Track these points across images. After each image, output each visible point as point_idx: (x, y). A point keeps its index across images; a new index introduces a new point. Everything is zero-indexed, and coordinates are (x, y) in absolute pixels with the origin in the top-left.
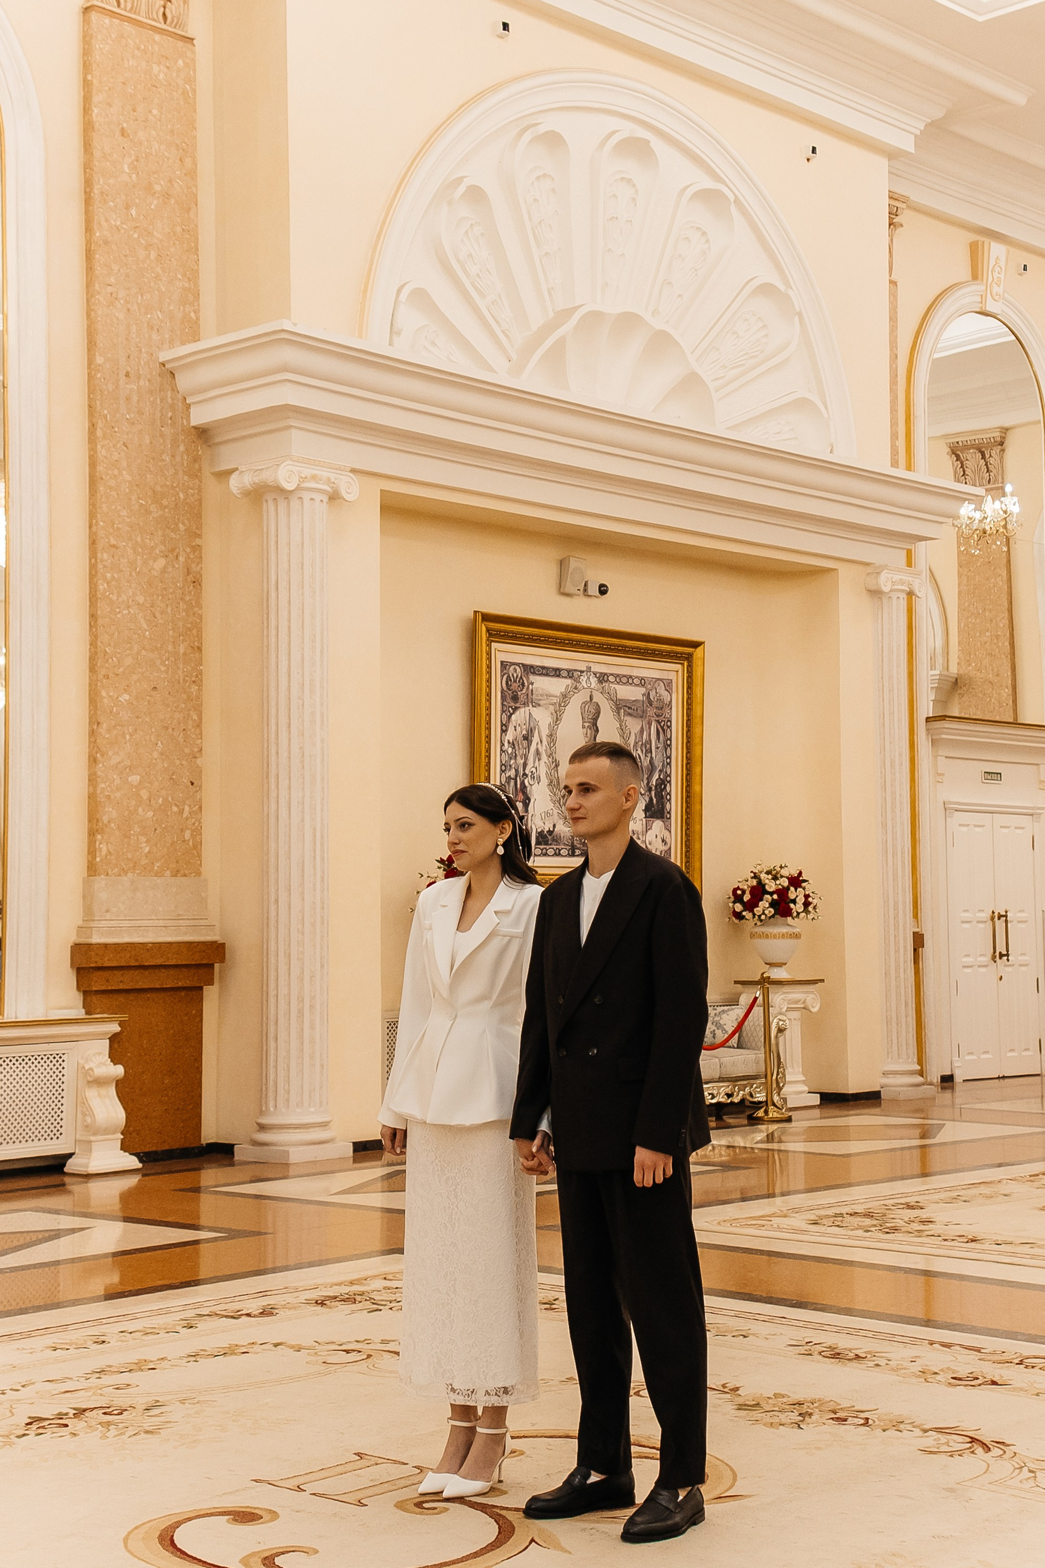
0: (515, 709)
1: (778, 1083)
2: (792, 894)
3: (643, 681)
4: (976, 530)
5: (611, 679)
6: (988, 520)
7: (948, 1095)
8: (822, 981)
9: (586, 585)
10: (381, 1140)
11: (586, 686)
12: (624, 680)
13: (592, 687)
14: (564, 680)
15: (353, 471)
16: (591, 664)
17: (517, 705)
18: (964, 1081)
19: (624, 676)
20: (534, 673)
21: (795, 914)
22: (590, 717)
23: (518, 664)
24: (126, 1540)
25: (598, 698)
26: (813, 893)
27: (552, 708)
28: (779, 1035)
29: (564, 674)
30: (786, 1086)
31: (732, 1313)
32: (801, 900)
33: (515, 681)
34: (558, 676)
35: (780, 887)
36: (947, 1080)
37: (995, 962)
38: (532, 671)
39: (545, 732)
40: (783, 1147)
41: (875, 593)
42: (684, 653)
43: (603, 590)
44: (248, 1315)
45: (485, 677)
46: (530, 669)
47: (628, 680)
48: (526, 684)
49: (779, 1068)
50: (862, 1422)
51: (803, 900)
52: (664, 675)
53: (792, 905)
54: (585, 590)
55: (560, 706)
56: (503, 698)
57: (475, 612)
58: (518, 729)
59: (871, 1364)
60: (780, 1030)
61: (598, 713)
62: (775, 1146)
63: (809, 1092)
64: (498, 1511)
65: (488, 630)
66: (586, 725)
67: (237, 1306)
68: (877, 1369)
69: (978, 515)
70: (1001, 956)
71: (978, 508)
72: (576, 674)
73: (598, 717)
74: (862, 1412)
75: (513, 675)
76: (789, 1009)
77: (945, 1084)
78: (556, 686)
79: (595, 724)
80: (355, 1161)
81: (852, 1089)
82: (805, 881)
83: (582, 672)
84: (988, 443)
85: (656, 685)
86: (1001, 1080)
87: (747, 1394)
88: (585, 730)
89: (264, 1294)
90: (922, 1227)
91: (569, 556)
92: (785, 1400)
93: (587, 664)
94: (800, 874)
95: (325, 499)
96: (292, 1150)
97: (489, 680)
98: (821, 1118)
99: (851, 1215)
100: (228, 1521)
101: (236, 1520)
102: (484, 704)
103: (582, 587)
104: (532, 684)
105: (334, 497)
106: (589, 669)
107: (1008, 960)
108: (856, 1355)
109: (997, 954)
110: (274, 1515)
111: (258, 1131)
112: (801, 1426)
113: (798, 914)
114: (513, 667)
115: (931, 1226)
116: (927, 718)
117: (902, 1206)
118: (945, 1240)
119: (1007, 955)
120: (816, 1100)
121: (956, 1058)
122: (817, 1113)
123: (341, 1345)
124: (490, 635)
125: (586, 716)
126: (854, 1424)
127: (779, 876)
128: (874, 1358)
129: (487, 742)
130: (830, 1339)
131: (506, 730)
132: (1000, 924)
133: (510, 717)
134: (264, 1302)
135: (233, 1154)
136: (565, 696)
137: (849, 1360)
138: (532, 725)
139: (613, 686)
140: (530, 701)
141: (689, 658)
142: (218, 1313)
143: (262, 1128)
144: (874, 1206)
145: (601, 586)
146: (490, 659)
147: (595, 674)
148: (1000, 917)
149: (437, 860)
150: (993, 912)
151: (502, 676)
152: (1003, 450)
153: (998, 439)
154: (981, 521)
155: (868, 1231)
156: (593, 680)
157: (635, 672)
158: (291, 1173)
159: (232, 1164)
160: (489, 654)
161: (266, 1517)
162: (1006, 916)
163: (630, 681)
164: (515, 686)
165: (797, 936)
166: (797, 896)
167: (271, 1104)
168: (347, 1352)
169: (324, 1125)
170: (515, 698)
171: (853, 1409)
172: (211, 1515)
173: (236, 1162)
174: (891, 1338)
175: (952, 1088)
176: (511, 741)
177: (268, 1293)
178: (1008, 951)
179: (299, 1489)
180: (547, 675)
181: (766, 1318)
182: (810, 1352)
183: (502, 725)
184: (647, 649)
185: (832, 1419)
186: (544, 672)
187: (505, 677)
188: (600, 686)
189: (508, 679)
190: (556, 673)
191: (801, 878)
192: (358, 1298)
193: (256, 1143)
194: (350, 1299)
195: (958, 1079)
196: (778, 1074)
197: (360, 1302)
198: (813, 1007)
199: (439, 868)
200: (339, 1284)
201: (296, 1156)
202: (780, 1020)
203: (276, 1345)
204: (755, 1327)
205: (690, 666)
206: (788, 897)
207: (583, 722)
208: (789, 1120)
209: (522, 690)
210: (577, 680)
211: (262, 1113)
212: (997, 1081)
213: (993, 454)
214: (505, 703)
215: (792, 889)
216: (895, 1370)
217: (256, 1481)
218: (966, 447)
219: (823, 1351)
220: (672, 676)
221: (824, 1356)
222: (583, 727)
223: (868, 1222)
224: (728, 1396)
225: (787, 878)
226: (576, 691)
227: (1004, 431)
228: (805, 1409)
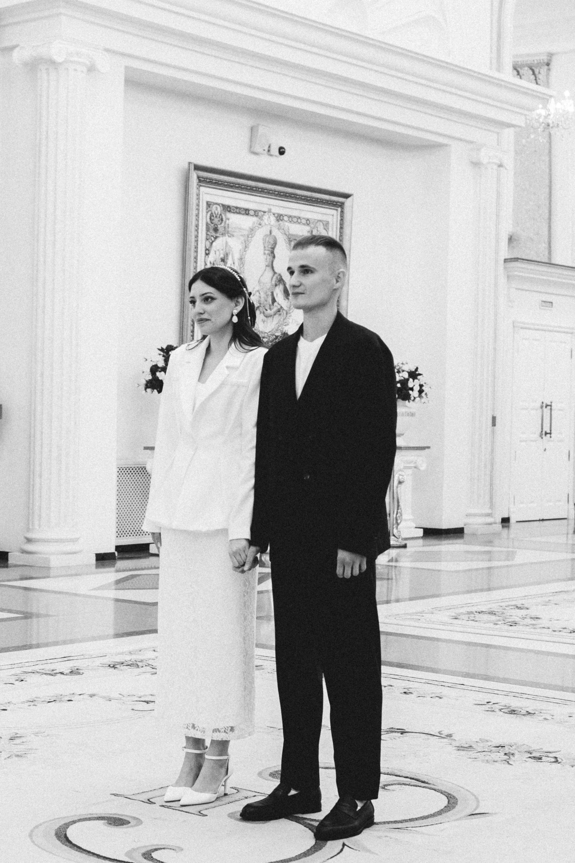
0: (216, 238)
1: (397, 520)
2: (411, 384)
3: (308, 222)
4: (543, 123)
5: (286, 218)
6: (552, 116)
7: (506, 531)
8: (428, 447)
9: (269, 147)
10: (114, 553)
11: (267, 223)
12: (295, 220)
13: (272, 224)
14: (251, 217)
15: (107, 50)
16: (272, 207)
17: (218, 235)
18: (517, 522)
19: (295, 217)
20: (230, 211)
21: (412, 398)
22: (270, 246)
23: (219, 204)
24: (30, 836)
25: (276, 232)
26: (425, 383)
27: (242, 238)
28: (399, 485)
29: (252, 213)
30: (402, 522)
31: (424, 681)
32: (417, 388)
33: (216, 217)
34: (248, 214)
35: (402, 378)
36: (506, 521)
37: (542, 438)
38: (229, 209)
39: (237, 256)
40: (397, 564)
41: (476, 164)
42: (338, 202)
43: (282, 151)
44: (62, 673)
45: (195, 212)
46: (227, 208)
47: (297, 220)
48: (224, 219)
49: (398, 509)
50: (553, 760)
51: (418, 388)
52: (324, 218)
53: (411, 392)
54: (269, 151)
55: (248, 237)
56: (208, 230)
57: (190, 163)
58: (217, 253)
59: (541, 718)
60: (400, 483)
61: (275, 243)
62: (393, 564)
63: (416, 528)
64: (309, 822)
65: (198, 177)
66: (267, 252)
67: (53, 667)
68: (546, 722)
69: (543, 112)
70: (546, 433)
71: (545, 107)
72: (260, 214)
73: (275, 246)
74: (550, 752)
75: (215, 213)
76: (405, 468)
77: (504, 524)
78: (246, 222)
79: (273, 252)
80: (97, 567)
81: (445, 526)
82: (420, 374)
83: (264, 212)
84: (538, 64)
85: (318, 224)
86: (541, 522)
87: (460, 738)
88: (265, 257)
89: (67, 658)
90: (533, 622)
91: (258, 124)
92: (489, 744)
93: (268, 206)
94: (417, 369)
95: (85, 69)
96: (52, 558)
97: (197, 215)
98: (423, 546)
99: (479, 613)
100: (104, 824)
101: (110, 824)
102: (193, 233)
103: (266, 148)
104: (228, 219)
105: (91, 69)
106: (270, 211)
107: (551, 437)
108: (527, 712)
109: (544, 433)
110: (139, 822)
111: (26, 543)
112: (510, 762)
113: (415, 398)
114: (215, 206)
115: (539, 621)
116: (505, 259)
117: (513, 607)
118: (554, 631)
119: (550, 434)
120: (420, 533)
121: (512, 506)
122: (421, 541)
123: (140, 697)
124: (200, 181)
125: (266, 245)
126: (548, 762)
127: (400, 370)
128: (542, 714)
129: (195, 262)
130: (504, 701)
131: (209, 254)
132: (547, 411)
133: (212, 243)
134: (70, 665)
135: (7, 559)
136: (252, 230)
137: (524, 715)
138: (227, 249)
139: (287, 224)
140: (226, 232)
141: (341, 205)
142: (38, 671)
143: (29, 540)
144: (494, 607)
145: (281, 148)
146: (198, 199)
147: (274, 214)
148: (547, 406)
149: (159, 349)
150: (543, 403)
151: (207, 212)
152: (549, 70)
153: (546, 61)
154: (546, 117)
155: (497, 624)
156: (273, 219)
157: (303, 215)
158: (52, 574)
159: (7, 567)
160: (198, 195)
161: (133, 823)
162: (551, 406)
163: (299, 221)
164: (216, 221)
165: (413, 415)
166: (414, 386)
167: (36, 523)
168: (147, 702)
169: (74, 541)
170: (216, 230)
171: (542, 750)
172: (90, 819)
173: (9, 565)
174: (547, 699)
175: (508, 527)
176: (212, 262)
177: (71, 658)
178: (551, 431)
179: (150, 802)
180: (239, 213)
181: (450, 685)
182: (493, 709)
183: (206, 250)
184: (311, 197)
185: (530, 757)
186: (238, 211)
187: (210, 213)
188: (277, 223)
189: (212, 215)
190: (246, 212)
191: (417, 373)
192: (140, 664)
193: (24, 552)
194: (134, 665)
195: (512, 521)
196: (397, 514)
197: (142, 667)
198: (422, 467)
199: (160, 354)
200: (122, 653)
201: (55, 562)
202: (400, 475)
203: (92, 696)
204: (445, 691)
205: (342, 212)
206: (407, 386)
207: (265, 250)
208: (405, 546)
209: (221, 224)
210: (261, 218)
211: (28, 530)
212: (538, 522)
213: (542, 71)
214: (208, 233)
215: (411, 380)
216: (560, 722)
217: (115, 795)
218: (522, 66)
219: (502, 709)
220: (329, 219)
221: (504, 712)
222: (265, 254)
223: (493, 618)
224: (445, 740)
225: (408, 372)
226: (260, 226)
227: (551, 55)
228: (506, 750)
